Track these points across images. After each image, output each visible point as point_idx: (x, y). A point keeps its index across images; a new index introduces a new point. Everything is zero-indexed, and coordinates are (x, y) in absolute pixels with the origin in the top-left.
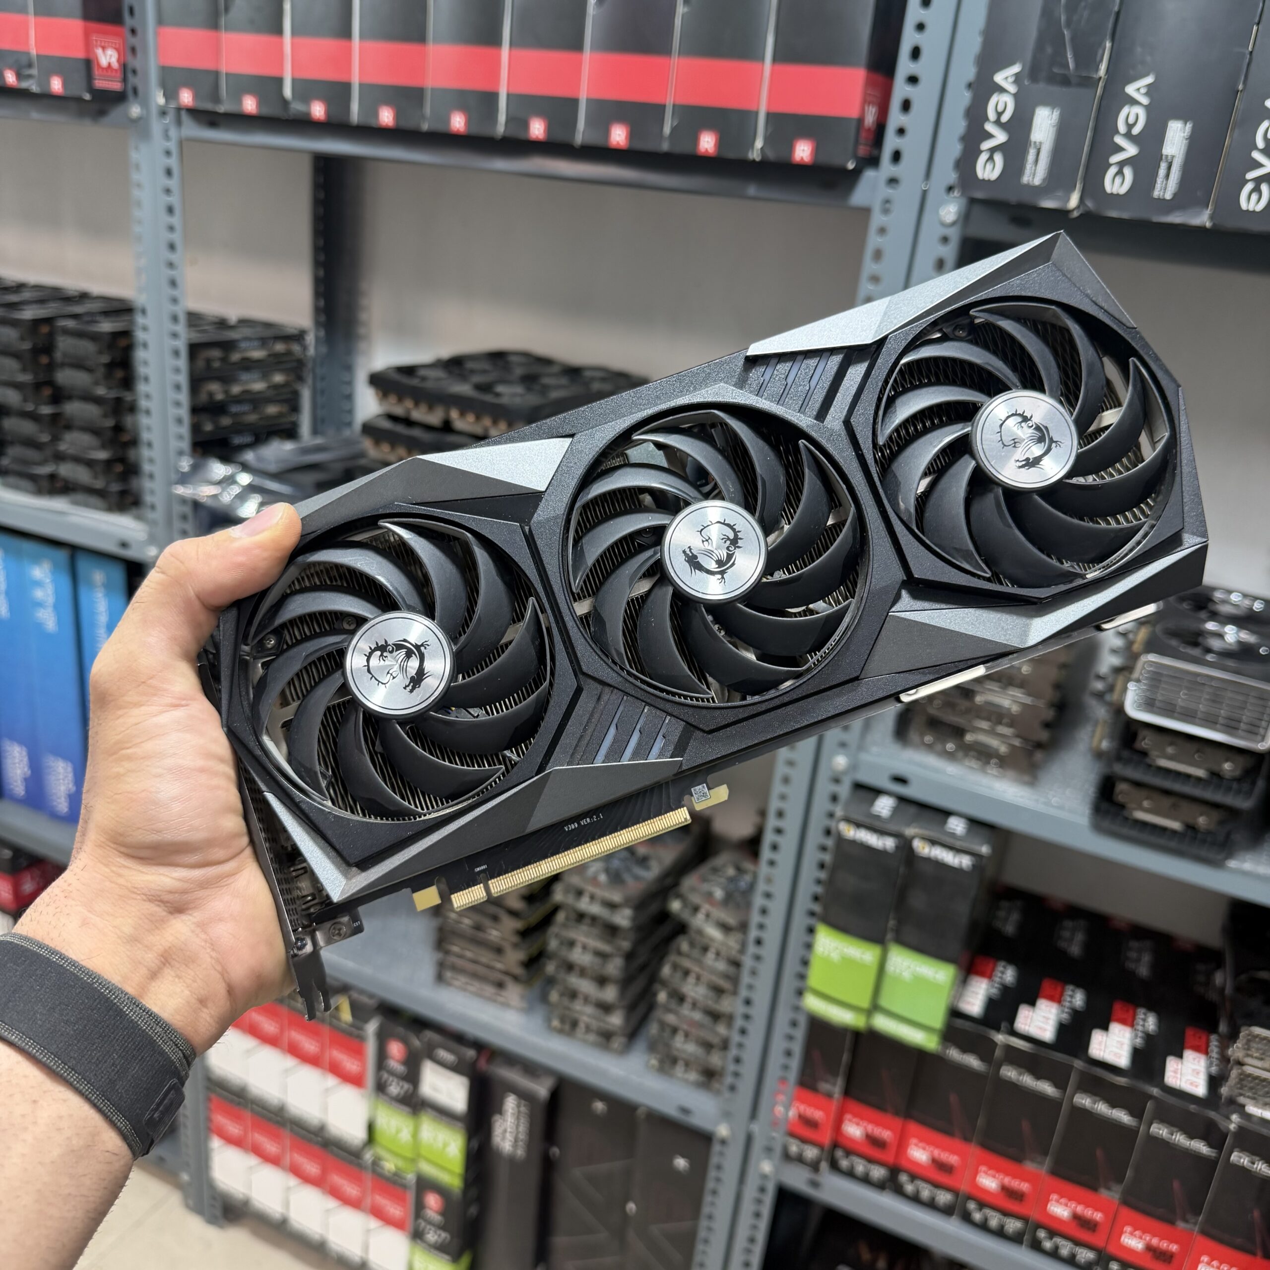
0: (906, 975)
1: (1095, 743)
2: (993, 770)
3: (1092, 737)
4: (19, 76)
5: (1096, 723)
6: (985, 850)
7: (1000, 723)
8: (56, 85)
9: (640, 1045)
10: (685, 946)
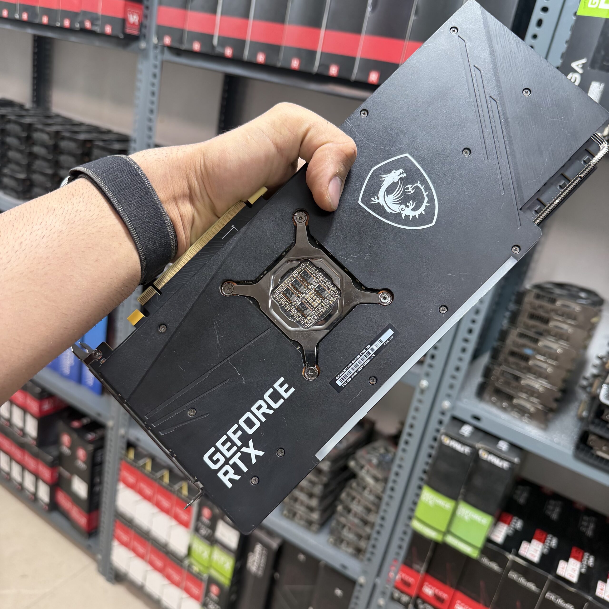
0: (466, 518)
1: (579, 412)
2: (526, 419)
3: (578, 409)
4: (92, 24)
5: (581, 402)
6: (516, 460)
7: (532, 395)
8: (108, 30)
9: (326, 530)
10: (354, 485)
